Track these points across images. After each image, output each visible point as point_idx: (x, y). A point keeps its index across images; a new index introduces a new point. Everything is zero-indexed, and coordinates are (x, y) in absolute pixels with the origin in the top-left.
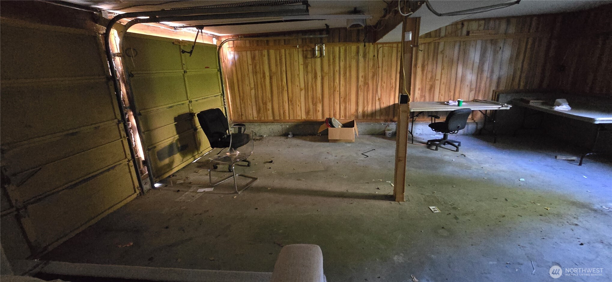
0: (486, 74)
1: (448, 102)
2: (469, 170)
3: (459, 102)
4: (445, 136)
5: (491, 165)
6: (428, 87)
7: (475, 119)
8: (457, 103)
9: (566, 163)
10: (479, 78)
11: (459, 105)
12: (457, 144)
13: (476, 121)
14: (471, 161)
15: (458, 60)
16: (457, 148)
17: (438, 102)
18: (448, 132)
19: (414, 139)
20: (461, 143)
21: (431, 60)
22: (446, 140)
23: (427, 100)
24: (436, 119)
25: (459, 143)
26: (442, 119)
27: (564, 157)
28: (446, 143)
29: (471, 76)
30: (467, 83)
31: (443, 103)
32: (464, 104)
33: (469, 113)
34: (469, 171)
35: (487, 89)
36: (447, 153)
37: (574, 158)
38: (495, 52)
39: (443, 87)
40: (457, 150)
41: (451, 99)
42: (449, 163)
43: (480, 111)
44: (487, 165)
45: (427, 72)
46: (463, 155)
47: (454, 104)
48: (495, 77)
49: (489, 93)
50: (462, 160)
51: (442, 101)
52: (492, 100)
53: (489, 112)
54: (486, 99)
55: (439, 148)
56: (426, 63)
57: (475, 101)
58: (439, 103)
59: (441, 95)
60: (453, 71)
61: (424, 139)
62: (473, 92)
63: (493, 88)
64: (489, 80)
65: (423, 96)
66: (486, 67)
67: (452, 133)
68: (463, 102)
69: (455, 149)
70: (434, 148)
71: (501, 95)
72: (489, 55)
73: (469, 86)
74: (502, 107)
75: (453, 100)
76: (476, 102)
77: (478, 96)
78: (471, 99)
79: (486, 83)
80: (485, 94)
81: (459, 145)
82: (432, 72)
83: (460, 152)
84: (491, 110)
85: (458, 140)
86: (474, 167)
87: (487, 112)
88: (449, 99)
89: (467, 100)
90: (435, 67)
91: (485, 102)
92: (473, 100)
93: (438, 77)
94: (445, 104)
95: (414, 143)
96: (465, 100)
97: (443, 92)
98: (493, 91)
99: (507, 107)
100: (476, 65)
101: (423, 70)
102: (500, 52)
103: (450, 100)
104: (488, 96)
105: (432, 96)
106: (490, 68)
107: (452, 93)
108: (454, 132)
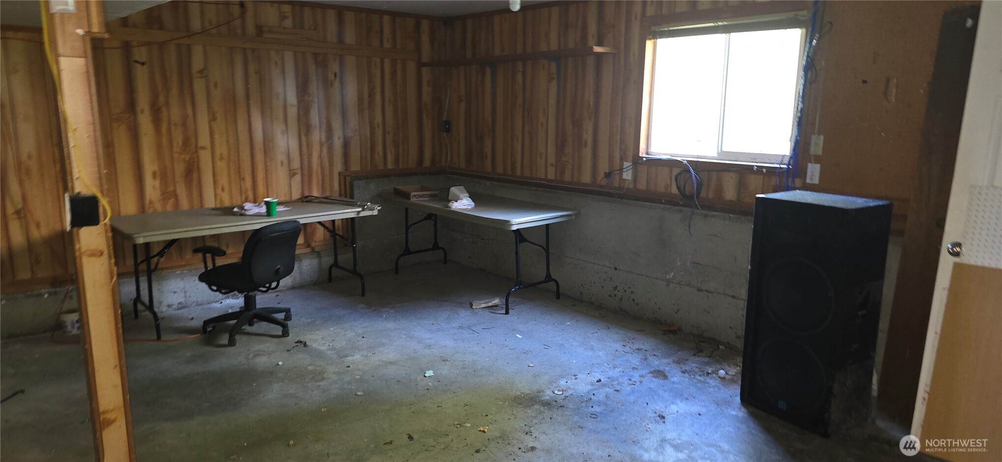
0: (317, 136)
1: (242, 208)
2: (321, 381)
3: (268, 204)
4: (249, 302)
5: (365, 353)
6: (180, 168)
7: (313, 244)
8: (263, 209)
9: (487, 314)
10: (304, 143)
11: (269, 214)
12: (280, 316)
13: (317, 249)
14: (320, 355)
15: (248, 96)
16: (285, 327)
17: (213, 209)
18: (256, 289)
19: (163, 324)
20: (291, 310)
21: (174, 91)
22: (254, 311)
23: (185, 204)
24: (217, 258)
25: (287, 311)
26: (233, 256)
27: (482, 302)
28: (255, 320)
29: (286, 139)
30: (280, 156)
31: (227, 212)
32: (281, 209)
33: (294, 230)
34: (322, 383)
35: (327, 172)
36: (261, 347)
37: (496, 301)
38: (327, 84)
39: (221, 165)
40: (285, 334)
41: (249, 199)
42: (270, 374)
43: (320, 223)
44: (357, 357)
45: (169, 124)
46: (301, 342)
47: (256, 210)
48: (338, 143)
49: (331, 181)
50: (301, 359)
51: (227, 203)
52: (340, 195)
53: (340, 223)
54: (328, 194)
55: (237, 337)
56: (162, 99)
57: (306, 200)
58: (215, 212)
59: (220, 188)
60: (242, 126)
61: (192, 319)
62: (298, 178)
63: (338, 167)
64: (325, 149)
65: (168, 194)
66: (315, 118)
67: (264, 289)
68: (279, 204)
69: (278, 330)
70: (225, 339)
71: (356, 183)
72: (316, 90)
73: (286, 162)
74: (363, 210)
75: (255, 202)
76: (306, 202)
77: (310, 188)
78: (296, 195)
79: (320, 157)
80: (323, 180)
81: (288, 317)
82: (184, 125)
83: (292, 337)
84: (342, 219)
85: (282, 306)
86: (331, 369)
87: (336, 223)
88: (244, 198)
89: (287, 199)
90: (190, 112)
91: (327, 201)
92: (300, 198)
93: (204, 140)
94: (234, 214)
95: (163, 337)
96: (283, 199)
97: (223, 180)
98: (340, 173)
99: (372, 210)
100: (293, 112)
101: (156, 120)
102: (337, 84)
103: (246, 200)
104: (332, 186)
105: (195, 193)
106: (324, 121)
107: (248, 184)
108: (270, 285)
